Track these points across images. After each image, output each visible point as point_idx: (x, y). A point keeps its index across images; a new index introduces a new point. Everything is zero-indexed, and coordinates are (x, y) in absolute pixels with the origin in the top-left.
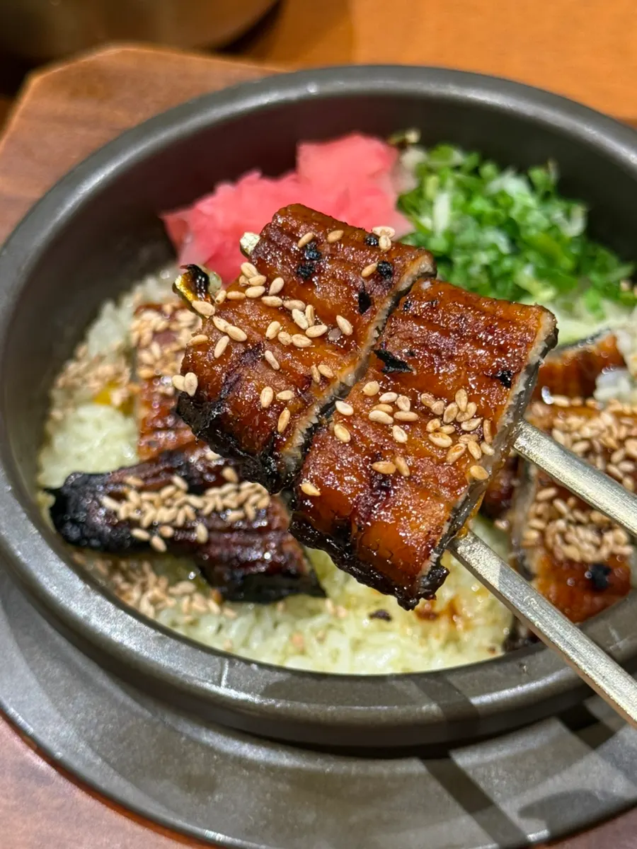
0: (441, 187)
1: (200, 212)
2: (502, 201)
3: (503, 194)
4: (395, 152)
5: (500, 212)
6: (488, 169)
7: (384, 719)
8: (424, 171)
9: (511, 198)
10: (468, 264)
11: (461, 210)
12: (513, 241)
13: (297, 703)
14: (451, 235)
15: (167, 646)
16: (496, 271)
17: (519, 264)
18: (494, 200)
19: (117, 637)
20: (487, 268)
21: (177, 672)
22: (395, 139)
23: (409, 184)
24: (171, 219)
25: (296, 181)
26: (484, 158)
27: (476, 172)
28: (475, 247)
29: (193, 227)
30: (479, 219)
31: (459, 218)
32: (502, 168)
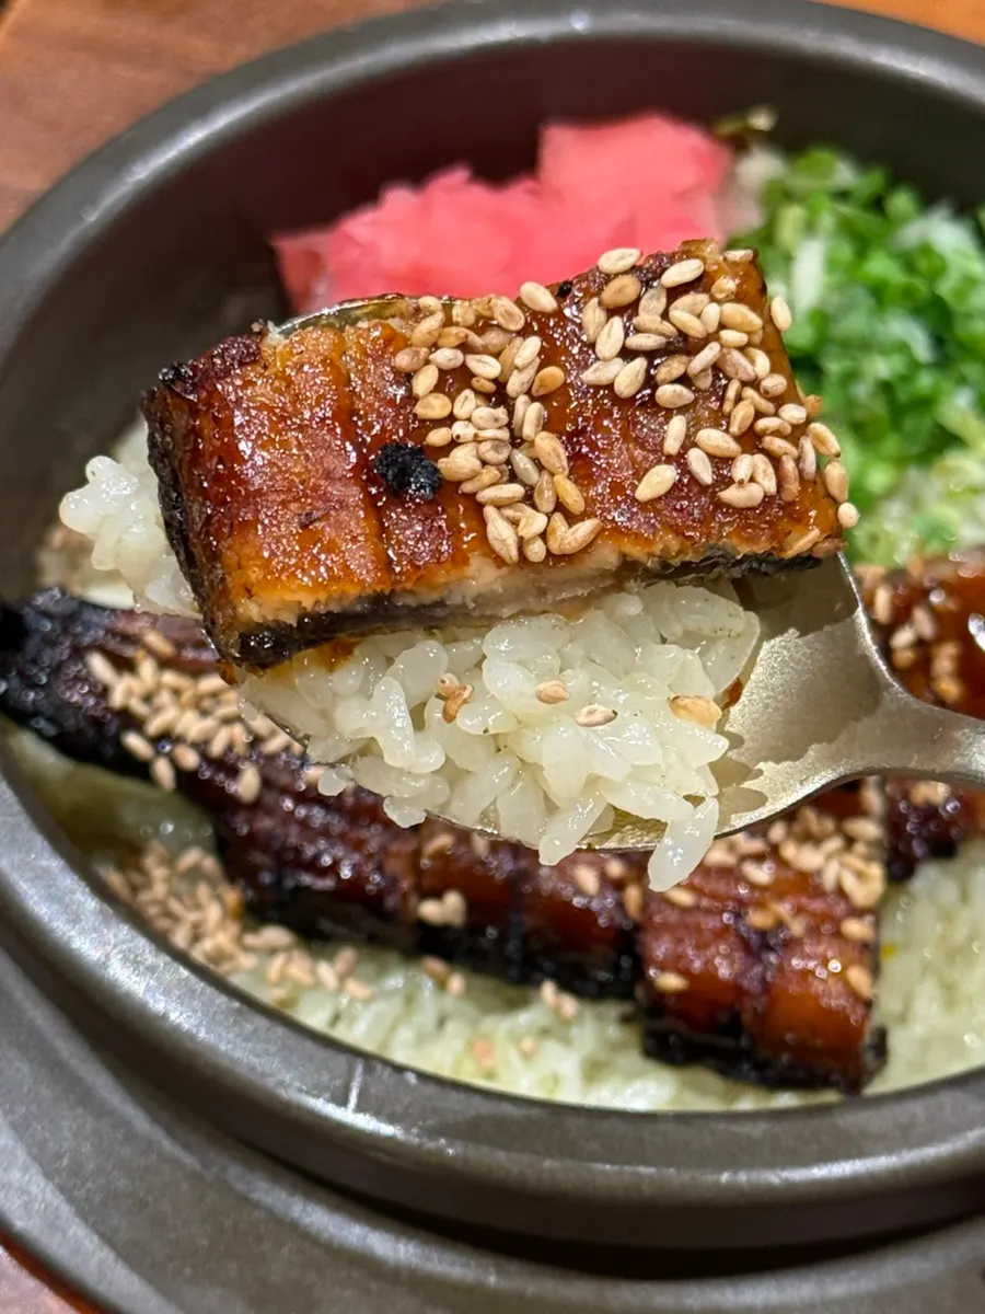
0: (810, 228)
1: (349, 238)
2: (923, 264)
3: (926, 249)
4: (725, 154)
5: (921, 285)
6: (901, 202)
7: (647, 1191)
8: (777, 197)
9: (941, 257)
10: (851, 377)
11: (844, 274)
12: (939, 342)
13: (485, 1150)
14: (822, 318)
15: (249, 1027)
16: (903, 395)
17: (946, 385)
18: (908, 262)
19: (158, 1004)
20: (886, 388)
21: (263, 1075)
22: (728, 127)
23: (750, 218)
24: (291, 247)
25: (534, 192)
26: (896, 179)
27: (877, 204)
28: (865, 345)
29: (331, 268)
30: (879, 294)
31: (841, 288)
32: (927, 201)
